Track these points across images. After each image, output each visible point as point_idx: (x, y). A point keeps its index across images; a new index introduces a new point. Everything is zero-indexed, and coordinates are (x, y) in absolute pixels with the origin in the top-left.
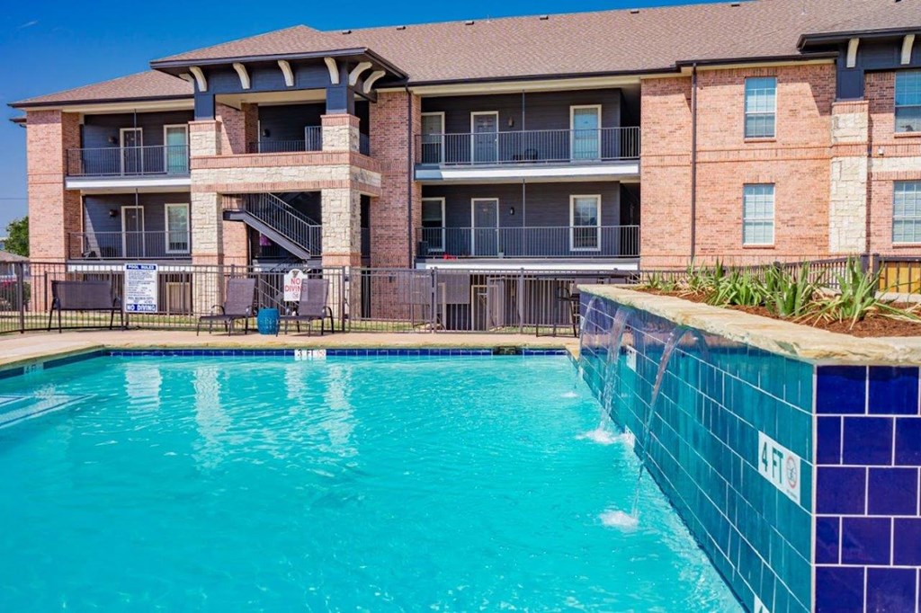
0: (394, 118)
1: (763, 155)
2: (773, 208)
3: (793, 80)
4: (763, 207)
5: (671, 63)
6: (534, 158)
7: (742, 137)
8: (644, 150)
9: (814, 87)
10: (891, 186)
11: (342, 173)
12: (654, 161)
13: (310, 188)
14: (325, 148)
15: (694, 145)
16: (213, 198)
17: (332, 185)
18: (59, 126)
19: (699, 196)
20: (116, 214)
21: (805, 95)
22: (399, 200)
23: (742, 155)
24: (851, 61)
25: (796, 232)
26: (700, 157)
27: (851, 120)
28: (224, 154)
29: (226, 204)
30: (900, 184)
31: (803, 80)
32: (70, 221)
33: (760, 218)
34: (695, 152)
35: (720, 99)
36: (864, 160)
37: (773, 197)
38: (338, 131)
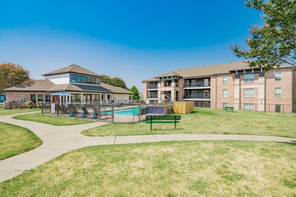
0: (181, 82)
1: (226, 86)
2: (227, 93)
3: (230, 76)
4: (225, 92)
5: (213, 74)
6: (199, 86)
7: (222, 84)
8: (211, 85)
9: (232, 77)
10: (243, 90)
11: (173, 89)
12: (212, 86)
13: (170, 91)
14: (172, 86)
15: (216, 85)
16: (160, 92)
17: (172, 90)
18: (146, 84)
19: (217, 91)
20: (152, 93)
21: (231, 78)
22: (181, 91)
23: (223, 86)
24: (237, 73)
25: (230, 96)
26: (217, 86)
27: (237, 81)
28: (162, 87)
29: (162, 92)
30: (245, 89)
31: (231, 76)
32: (147, 94)
33: (225, 94)
34: (216, 86)
35: (219, 79)
36: (239, 86)
37: (227, 91)
38: (173, 84)
